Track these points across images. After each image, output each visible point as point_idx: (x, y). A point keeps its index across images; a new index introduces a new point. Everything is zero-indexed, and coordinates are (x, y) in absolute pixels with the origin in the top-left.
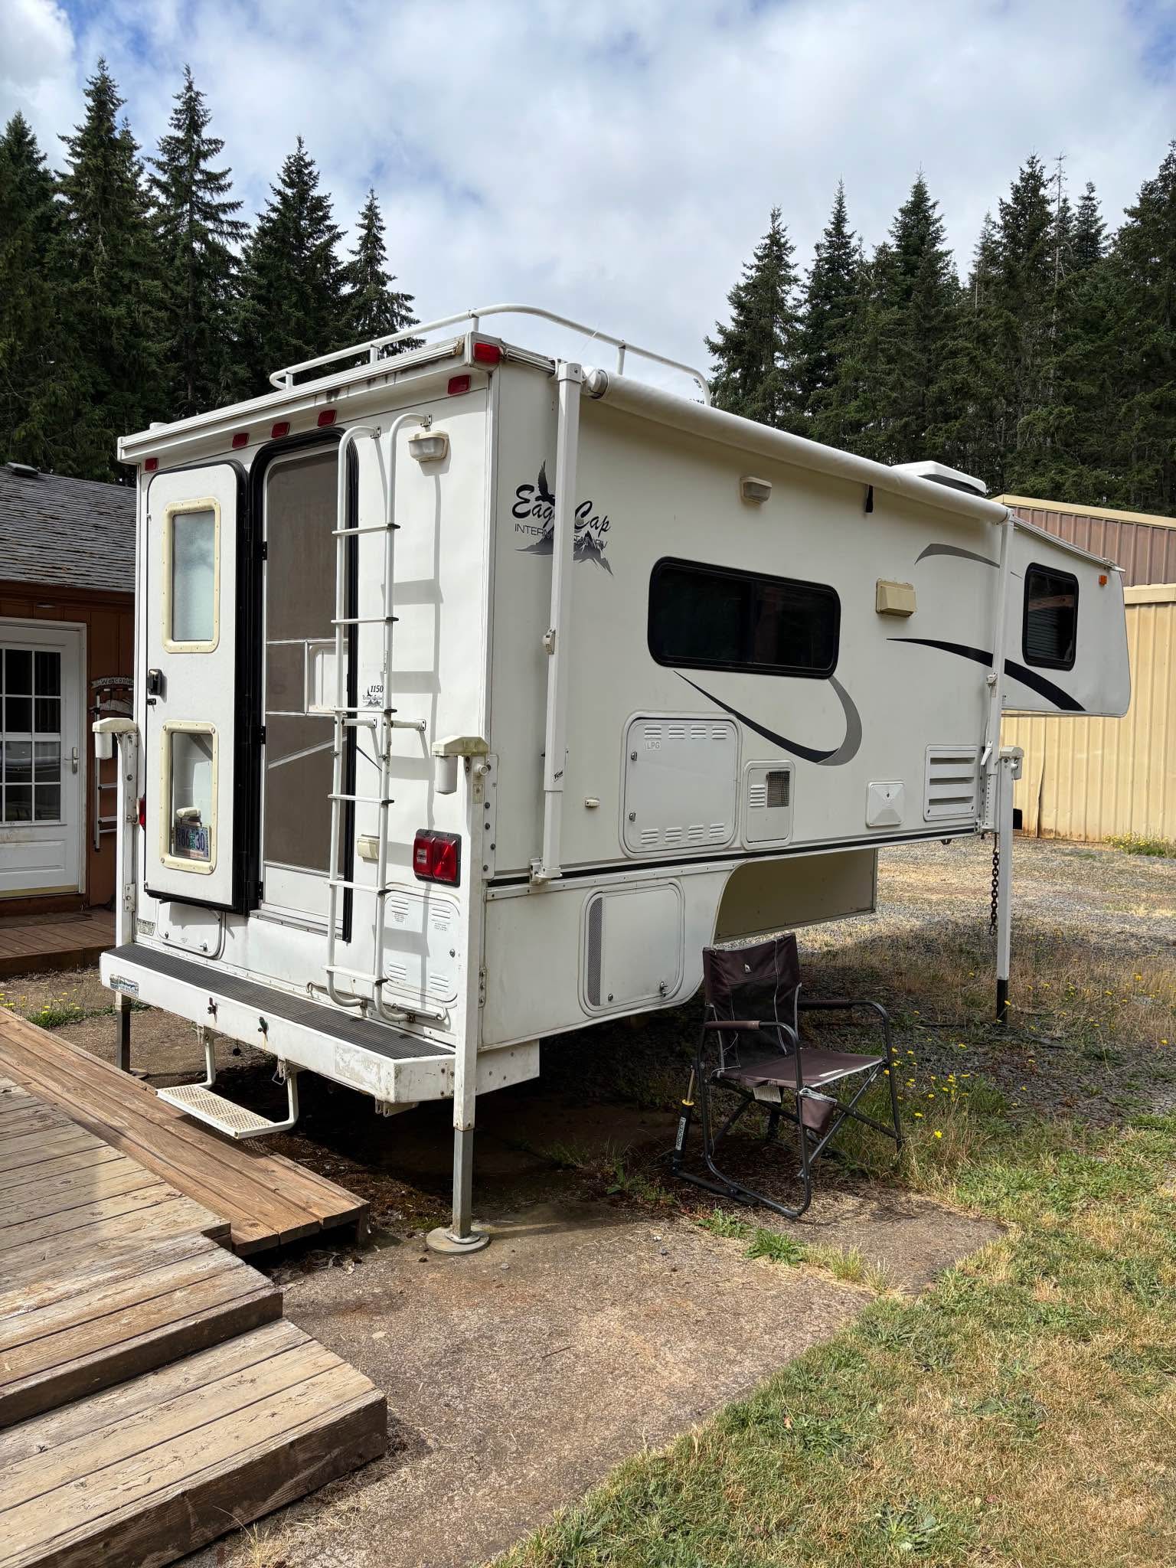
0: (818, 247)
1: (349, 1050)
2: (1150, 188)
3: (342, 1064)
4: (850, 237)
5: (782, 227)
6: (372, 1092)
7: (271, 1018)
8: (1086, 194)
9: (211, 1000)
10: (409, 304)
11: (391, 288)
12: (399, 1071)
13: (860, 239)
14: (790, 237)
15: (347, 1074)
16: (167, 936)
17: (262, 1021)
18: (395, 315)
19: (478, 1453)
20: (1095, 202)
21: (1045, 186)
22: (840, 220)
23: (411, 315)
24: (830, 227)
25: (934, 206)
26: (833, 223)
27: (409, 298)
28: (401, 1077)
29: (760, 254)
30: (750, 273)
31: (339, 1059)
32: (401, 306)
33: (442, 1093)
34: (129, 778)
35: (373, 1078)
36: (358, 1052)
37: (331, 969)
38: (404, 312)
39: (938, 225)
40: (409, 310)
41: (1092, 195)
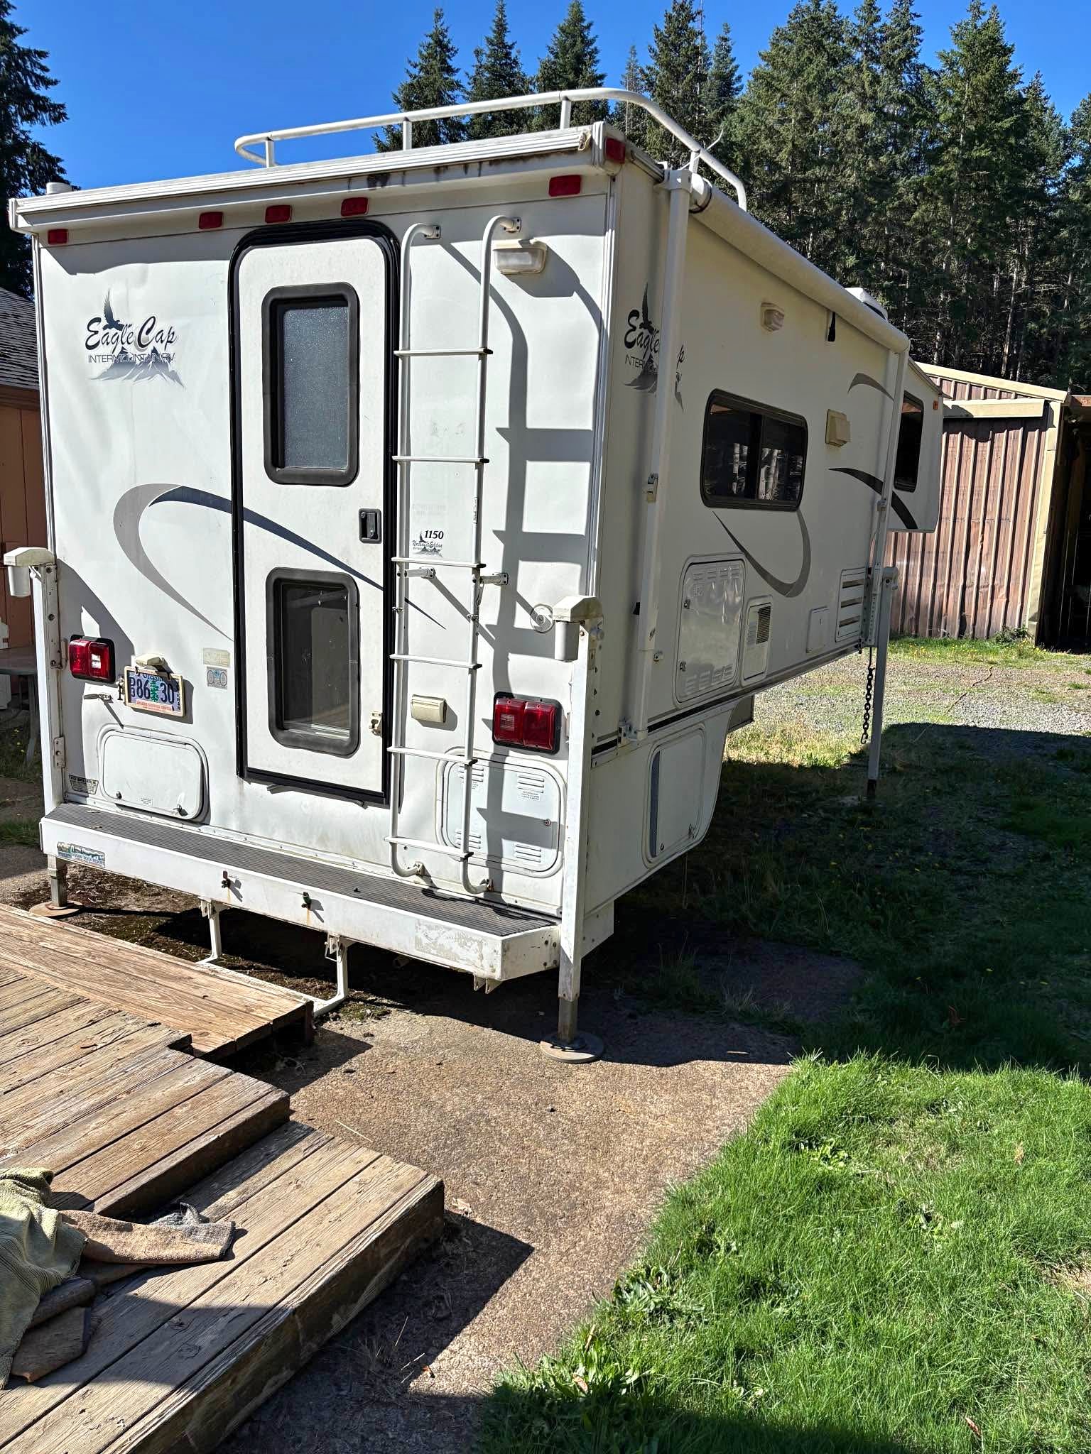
0: (478, 53)
1: (437, 927)
2: (782, 35)
3: (425, 941)
4: (511, 47)
5: (444, 27)
6: (470, 969)
7: (317, 894)
8: (723, 34)
9: (225, 874)
10: (43, 62)
11: (20, 42)
12: (506, 948)
13: (519, 52)
14: (453, 39)
15: (435, 952)
16: (120, 797)
17: (306, 895)
18: (28, 73)
19: (529, 1223)
20: (729, 43)
21: (693, 19)
22: (501, 28)
23: (47, 75)
24: (492, 35)
25: (588, 27)
26: (494, 31)
27: (42, 54)
28: (509, 953)
29: (425, 53)
30: (415, 71)
31: (421, 935)
32: (34, 64)
33: (545, 964)
34: (51, 617)
35: (473, 956)
36: (450, 929)
37: (395, 840)
38: (38, 72)
39: (592, 47)
40: (44, 69)
41: (728, 36)
